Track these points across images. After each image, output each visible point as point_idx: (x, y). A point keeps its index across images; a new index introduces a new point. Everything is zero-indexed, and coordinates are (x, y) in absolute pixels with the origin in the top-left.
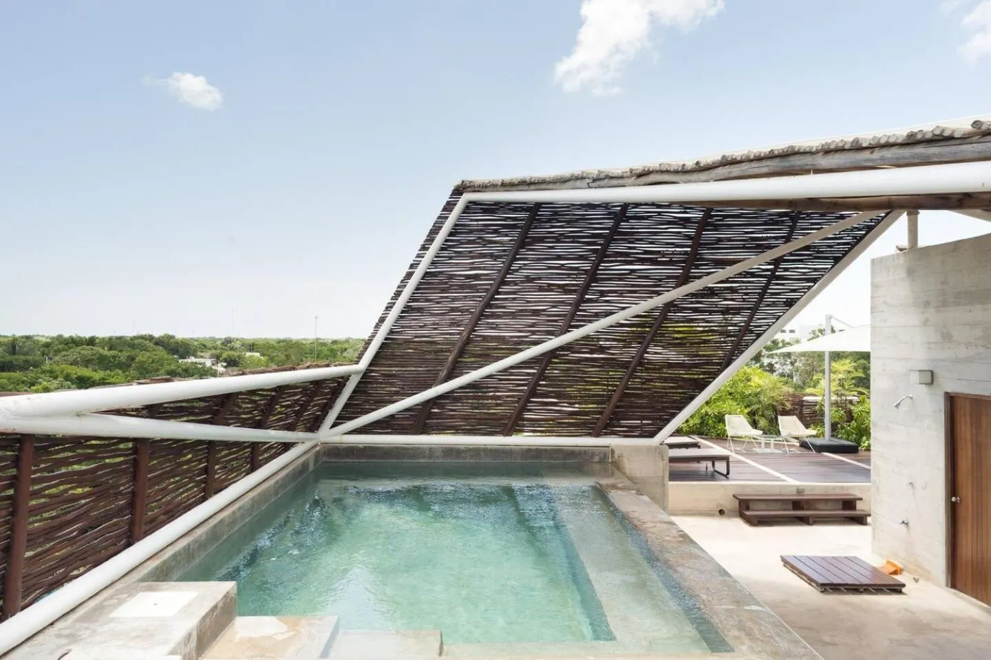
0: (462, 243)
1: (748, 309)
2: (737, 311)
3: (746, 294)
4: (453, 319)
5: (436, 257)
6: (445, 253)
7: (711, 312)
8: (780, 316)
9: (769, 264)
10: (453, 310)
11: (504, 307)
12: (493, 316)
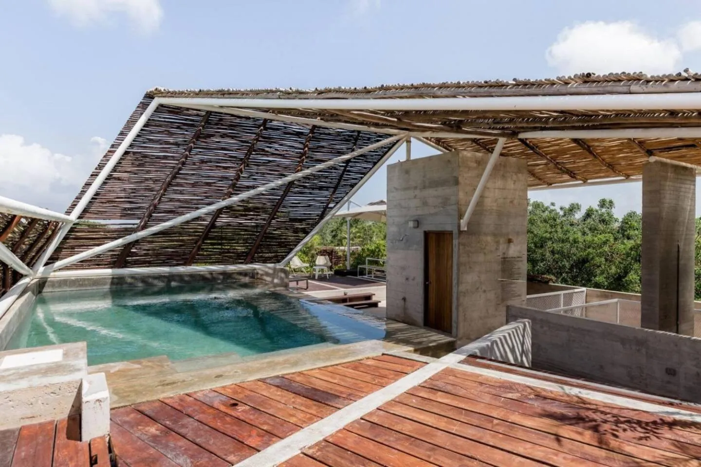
0: (152, 133)
1: (332, 188)
2: (327, 188)
3: (332, 179)
4: (148, 186)
5: (134, 141)
6: (140, 139)
7: (313, 189)
8: (348, 193)
9: (343, 163)
10: (147, 179)
11: (186, 179)
12: (178, 185)
